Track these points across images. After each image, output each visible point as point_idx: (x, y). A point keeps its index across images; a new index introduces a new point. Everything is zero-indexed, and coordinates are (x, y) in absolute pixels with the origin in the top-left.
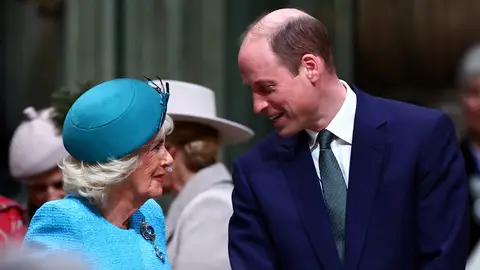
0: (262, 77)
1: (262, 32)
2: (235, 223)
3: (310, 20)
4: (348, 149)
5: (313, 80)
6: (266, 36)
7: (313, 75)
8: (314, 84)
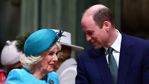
0: (90, 29)
1: (90, 13)
2: (77, 78)
3: (107, 9)
4: (118, 54)
5: (107, 30)
6: (92, 14)
7: (107, 29)
8: (107, 32)
